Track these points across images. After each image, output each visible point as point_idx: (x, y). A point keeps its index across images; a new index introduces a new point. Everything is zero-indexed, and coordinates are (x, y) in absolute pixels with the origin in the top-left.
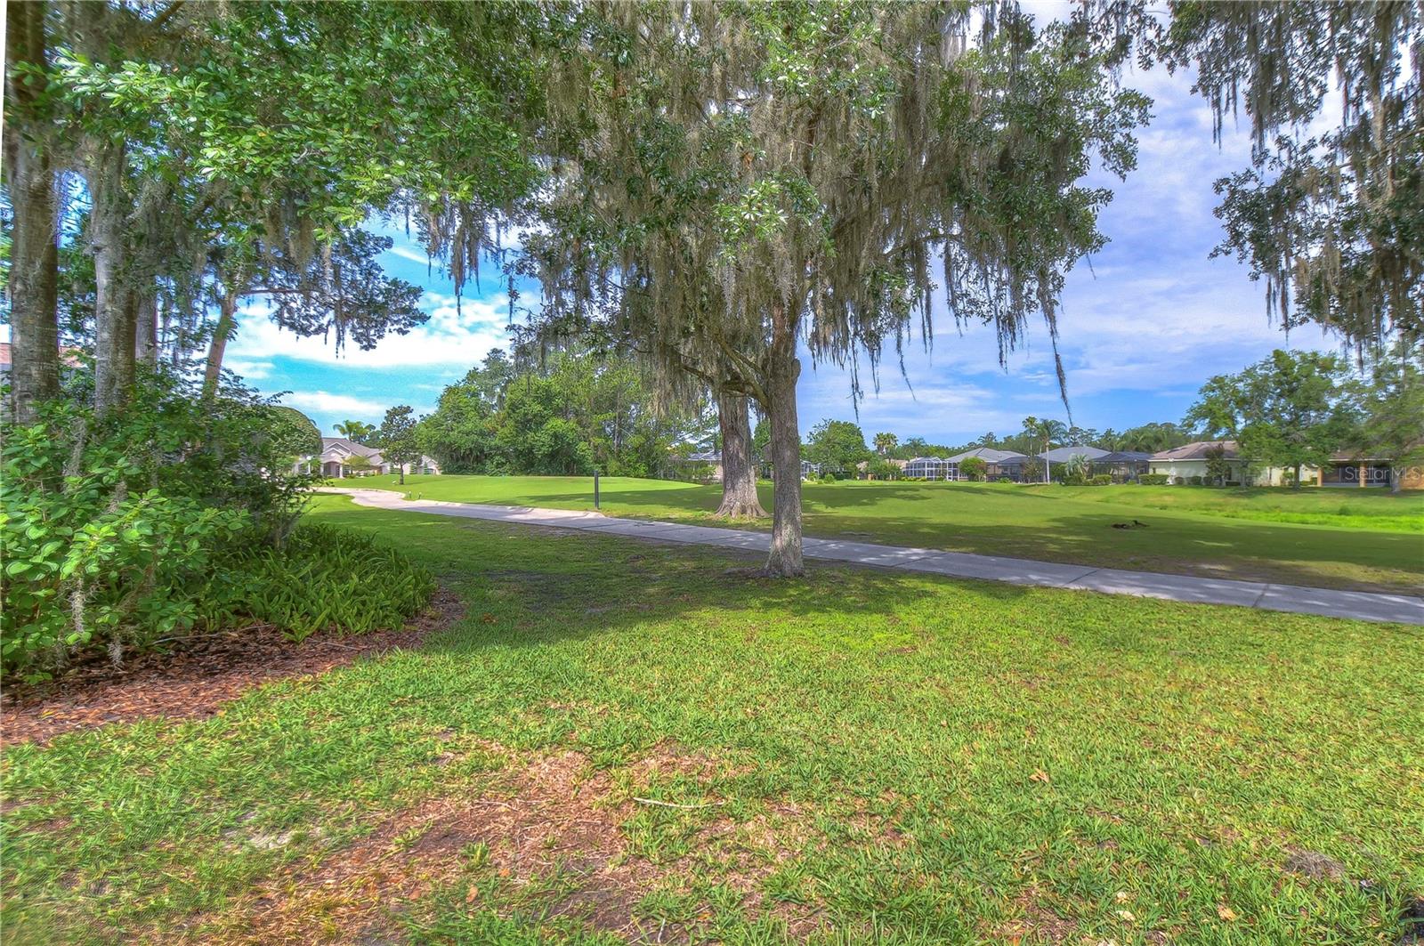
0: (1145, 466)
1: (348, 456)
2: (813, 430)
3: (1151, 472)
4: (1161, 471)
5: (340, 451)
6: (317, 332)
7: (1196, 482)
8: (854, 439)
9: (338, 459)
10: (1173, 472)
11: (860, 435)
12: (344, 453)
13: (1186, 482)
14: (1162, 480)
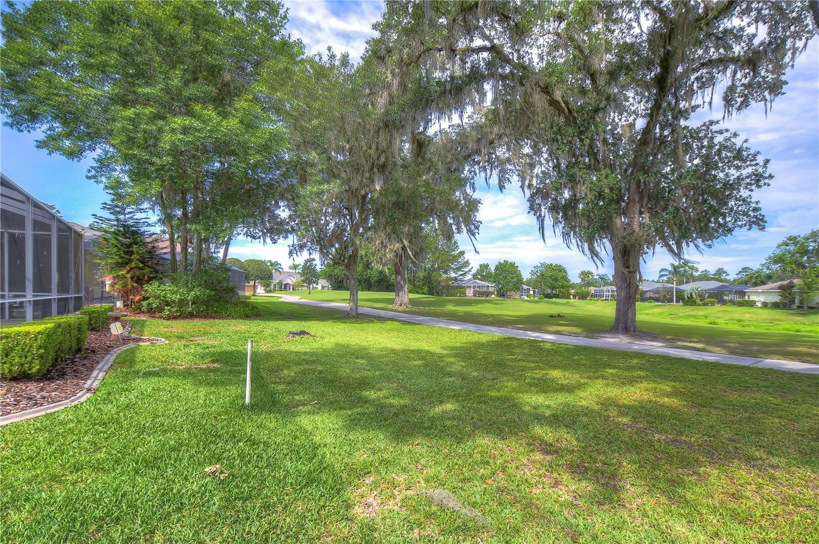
0: (743, 294)
1: (294, 280)
2: (533, 269)
3: (746, 298)
4: (753, 298)
5: (291, 278)
6: (258, 238)
7: (776, 306)
8: (560, 275)
9: (290, 282)
10: (762, 298)
11: (565, 272)
12: (293, 279)
13: (769, 306)
14: (751, 304)
